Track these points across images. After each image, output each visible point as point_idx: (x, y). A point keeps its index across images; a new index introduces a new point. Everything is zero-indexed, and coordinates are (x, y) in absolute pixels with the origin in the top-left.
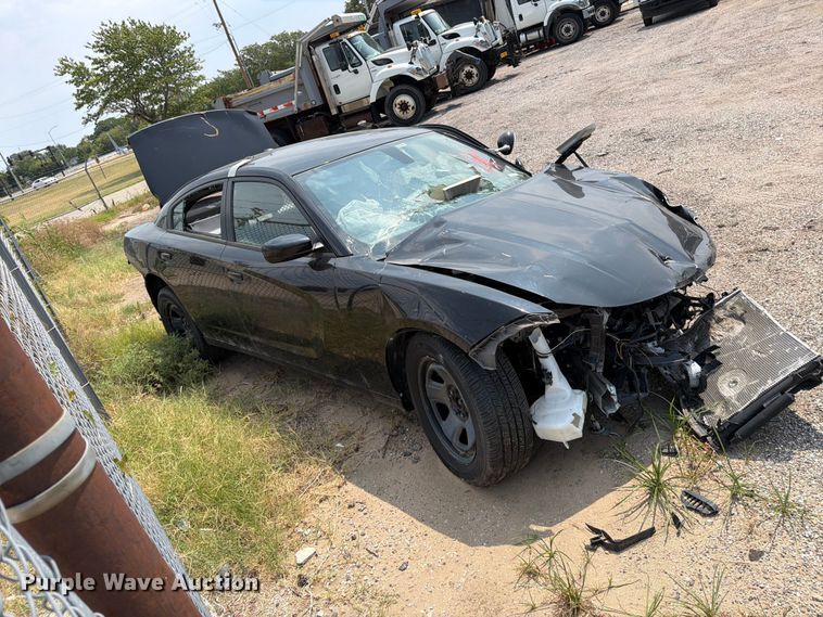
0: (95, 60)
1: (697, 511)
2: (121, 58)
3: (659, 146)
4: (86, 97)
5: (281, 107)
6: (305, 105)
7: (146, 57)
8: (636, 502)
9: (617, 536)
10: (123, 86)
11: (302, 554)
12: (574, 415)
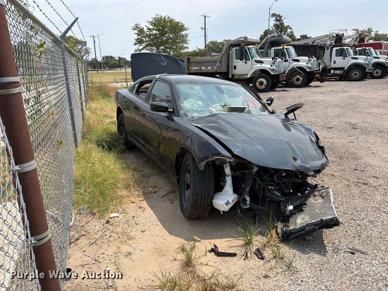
0: (148, 28)
1: (257, 256)
2: (159, 30)
3: (356, 132)
4: (139, 42)
5: (209, 68)
6: (219, 70)
7: (168, 32)
8: (238, 245)
9: (220, 250)
10: (155, 41)
11: (113, 215)
12: (228, 201)
